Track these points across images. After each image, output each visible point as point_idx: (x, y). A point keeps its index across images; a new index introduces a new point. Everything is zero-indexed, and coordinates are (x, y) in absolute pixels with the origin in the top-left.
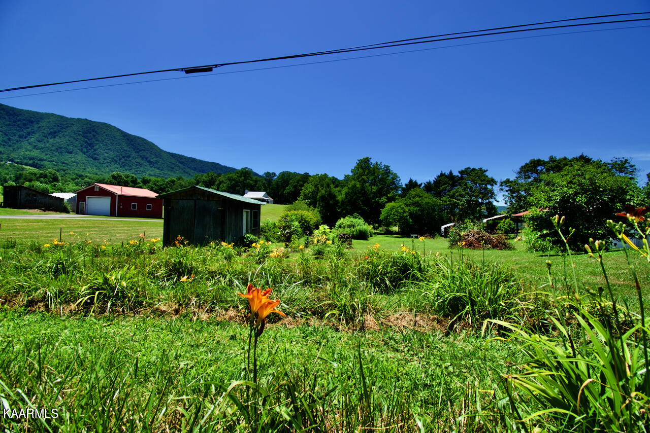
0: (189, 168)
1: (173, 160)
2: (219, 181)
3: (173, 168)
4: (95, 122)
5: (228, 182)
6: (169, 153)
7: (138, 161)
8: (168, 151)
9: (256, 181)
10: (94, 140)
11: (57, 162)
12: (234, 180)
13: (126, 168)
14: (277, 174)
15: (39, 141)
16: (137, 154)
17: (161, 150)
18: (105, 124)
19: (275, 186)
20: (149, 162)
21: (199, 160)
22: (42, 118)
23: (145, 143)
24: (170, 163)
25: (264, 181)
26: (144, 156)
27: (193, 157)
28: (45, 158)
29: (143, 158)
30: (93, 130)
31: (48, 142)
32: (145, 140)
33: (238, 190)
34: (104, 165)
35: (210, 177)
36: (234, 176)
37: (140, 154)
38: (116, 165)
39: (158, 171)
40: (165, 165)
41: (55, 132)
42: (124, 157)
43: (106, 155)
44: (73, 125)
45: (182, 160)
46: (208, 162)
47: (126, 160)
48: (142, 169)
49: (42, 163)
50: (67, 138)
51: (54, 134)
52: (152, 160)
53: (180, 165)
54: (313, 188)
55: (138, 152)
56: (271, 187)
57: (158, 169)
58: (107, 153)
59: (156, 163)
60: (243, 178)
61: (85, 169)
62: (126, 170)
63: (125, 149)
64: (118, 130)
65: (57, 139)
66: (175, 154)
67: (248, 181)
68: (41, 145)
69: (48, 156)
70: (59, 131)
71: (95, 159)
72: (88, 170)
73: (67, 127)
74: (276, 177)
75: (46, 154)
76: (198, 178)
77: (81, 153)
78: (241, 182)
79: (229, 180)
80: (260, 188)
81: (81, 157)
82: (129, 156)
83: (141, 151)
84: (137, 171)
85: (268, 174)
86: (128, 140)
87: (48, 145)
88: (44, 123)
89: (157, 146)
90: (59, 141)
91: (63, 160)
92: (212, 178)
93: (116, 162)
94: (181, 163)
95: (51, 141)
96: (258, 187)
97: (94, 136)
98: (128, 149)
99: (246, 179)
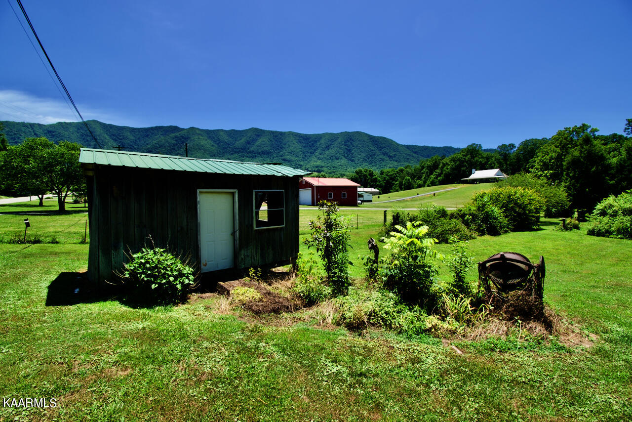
0: (423, 156)
1: (408, 152)
2: (443, 163)
3: (408, 159)
4: (352, 132)
5: (453, 163)
6: (405, 145)
7: (381, 157)
8: (403, 144)
9: (488, 158)
10: (351, 146)
11: (330, 167)
12: (459, 160)
13: (373, 164)
14: (517, 145)
15: (321, 154)
16: (380, 152)
17: (398, 145)
18: (358, 132)
19: (514, 160)
20: (390, 157)
21: (432, 147)
22: (321, 138)
23: (386, 141)
24: (406, 154)
25: (498, 156)
26: (385, 152)
27: (426, 145)
28: (324, 165)
29: (384, 154)
30: (351, 139)
31: (325, 153)
32: (385, 138)
33: (463, 170)
34: (358, 165)
35: (434, 162)
36: (460, 156)
37: (383, 150)
38: (366, 164)
39: (396, 163)
40: (402, 157)
41: (329, 146)
42: (371, 156)
43: (359, 156)
44: (338, 138)
45: (416, 150)
46: (440, 147)
47: (372, 158)
48: (384, 163)
49: (322, 169)
50: (336, 148)
51: (328, 148)
52: (391, 155)
53: (415, 155)
54: (558, 150)
55: (381, 150)
56: (508, 163)
57: (396, 161)
58: (360, 155)
59: (395, 157)
60: (469, 156)
61: (346, 170)
62: (373, 166)
63: (372, 149)
64: (367, 134)
65: (330, 151)
66: (410, 146)
67: (476, 158)
68: (322, 156)
69: (326, 164)
70: (331, 145)
71: (353, 161)
72: (348, 170)
73: (335, 140)
74: (515, 149)
75: (325, 163)
76: (423, 164)
77: (344, 158)
78: (467, 162)
79: (454, 161)
80: (493, 165)
81: (344, 161)
82: (375, 155)
83: (382, 148)
84: (380, 166)
85: (504, 147)
86: (373, 141)
87: (325, 156)
88: (322, 141)
89: (394, 142)
90: (332, 151)
91: (334, 165)
92: (436, 162)
93: (366, 160)
94: (415, 153)
95: (327, 152)
96: (491, 164)
97: (351, 143)
98: (374, 149)
99: (473, 157)
